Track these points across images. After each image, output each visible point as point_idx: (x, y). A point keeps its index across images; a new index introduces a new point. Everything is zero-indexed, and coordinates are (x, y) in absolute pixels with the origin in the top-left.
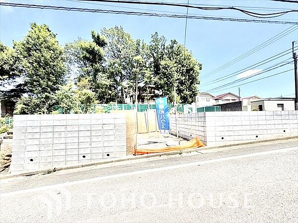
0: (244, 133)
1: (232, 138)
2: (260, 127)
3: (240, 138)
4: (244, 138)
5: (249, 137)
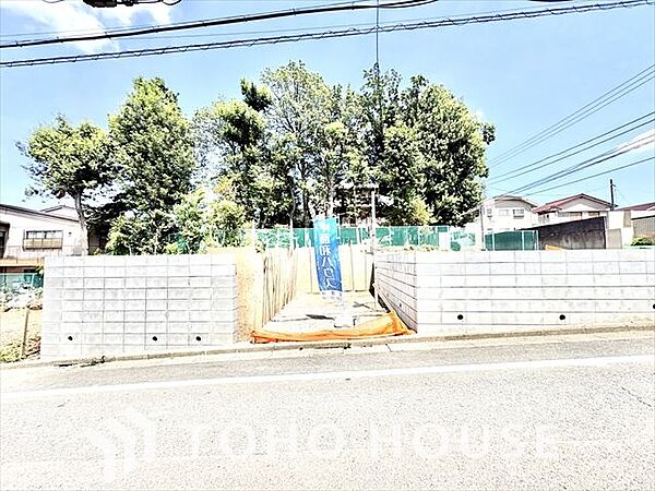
0: (524, 306)
1: (487, 318)
2: (575, 293)
3: (511, 318)
4: (523, 318)
5: (537, 318)
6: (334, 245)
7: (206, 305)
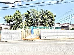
3: (51, 37)
6: (33, 29)
7: (18, 35)
